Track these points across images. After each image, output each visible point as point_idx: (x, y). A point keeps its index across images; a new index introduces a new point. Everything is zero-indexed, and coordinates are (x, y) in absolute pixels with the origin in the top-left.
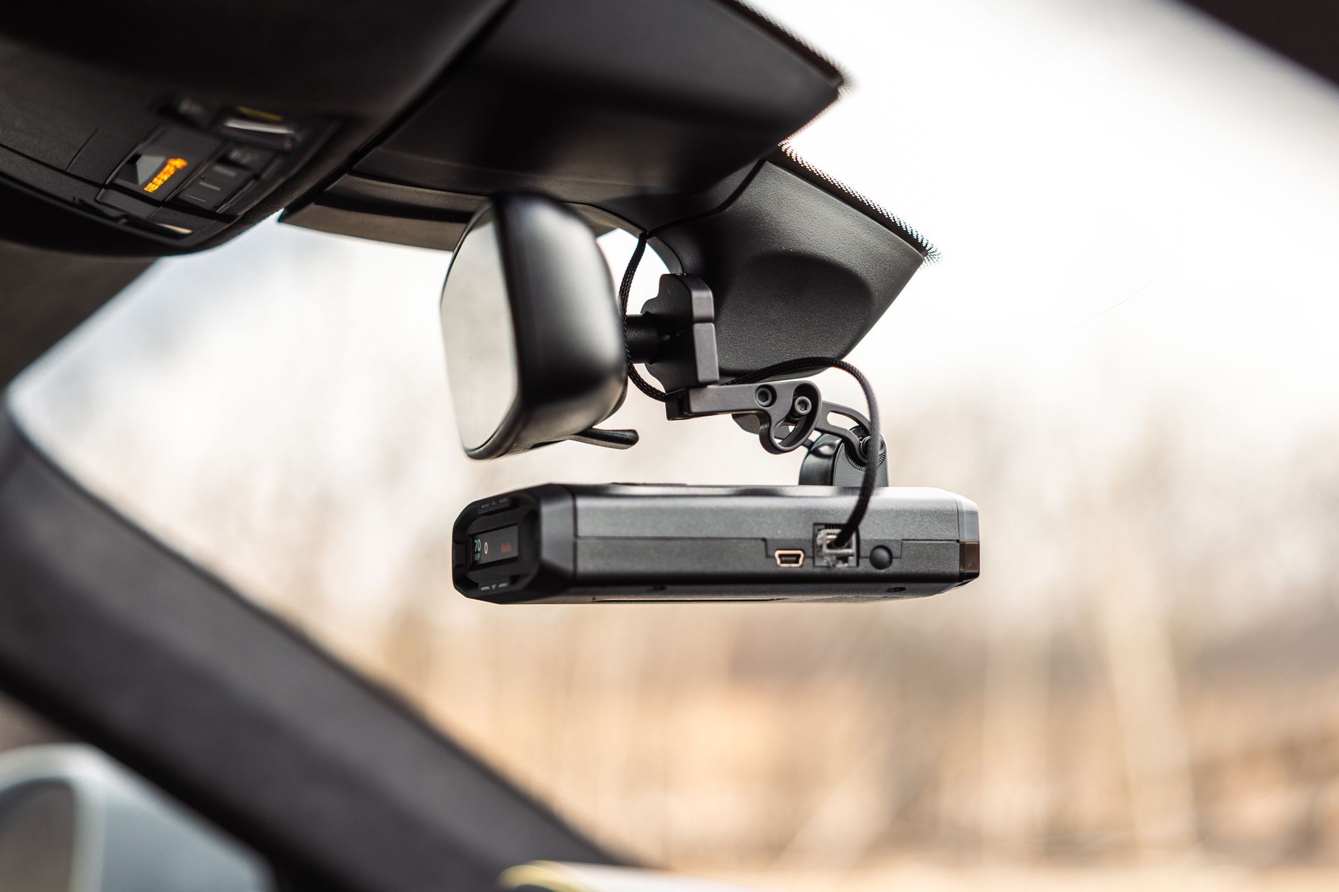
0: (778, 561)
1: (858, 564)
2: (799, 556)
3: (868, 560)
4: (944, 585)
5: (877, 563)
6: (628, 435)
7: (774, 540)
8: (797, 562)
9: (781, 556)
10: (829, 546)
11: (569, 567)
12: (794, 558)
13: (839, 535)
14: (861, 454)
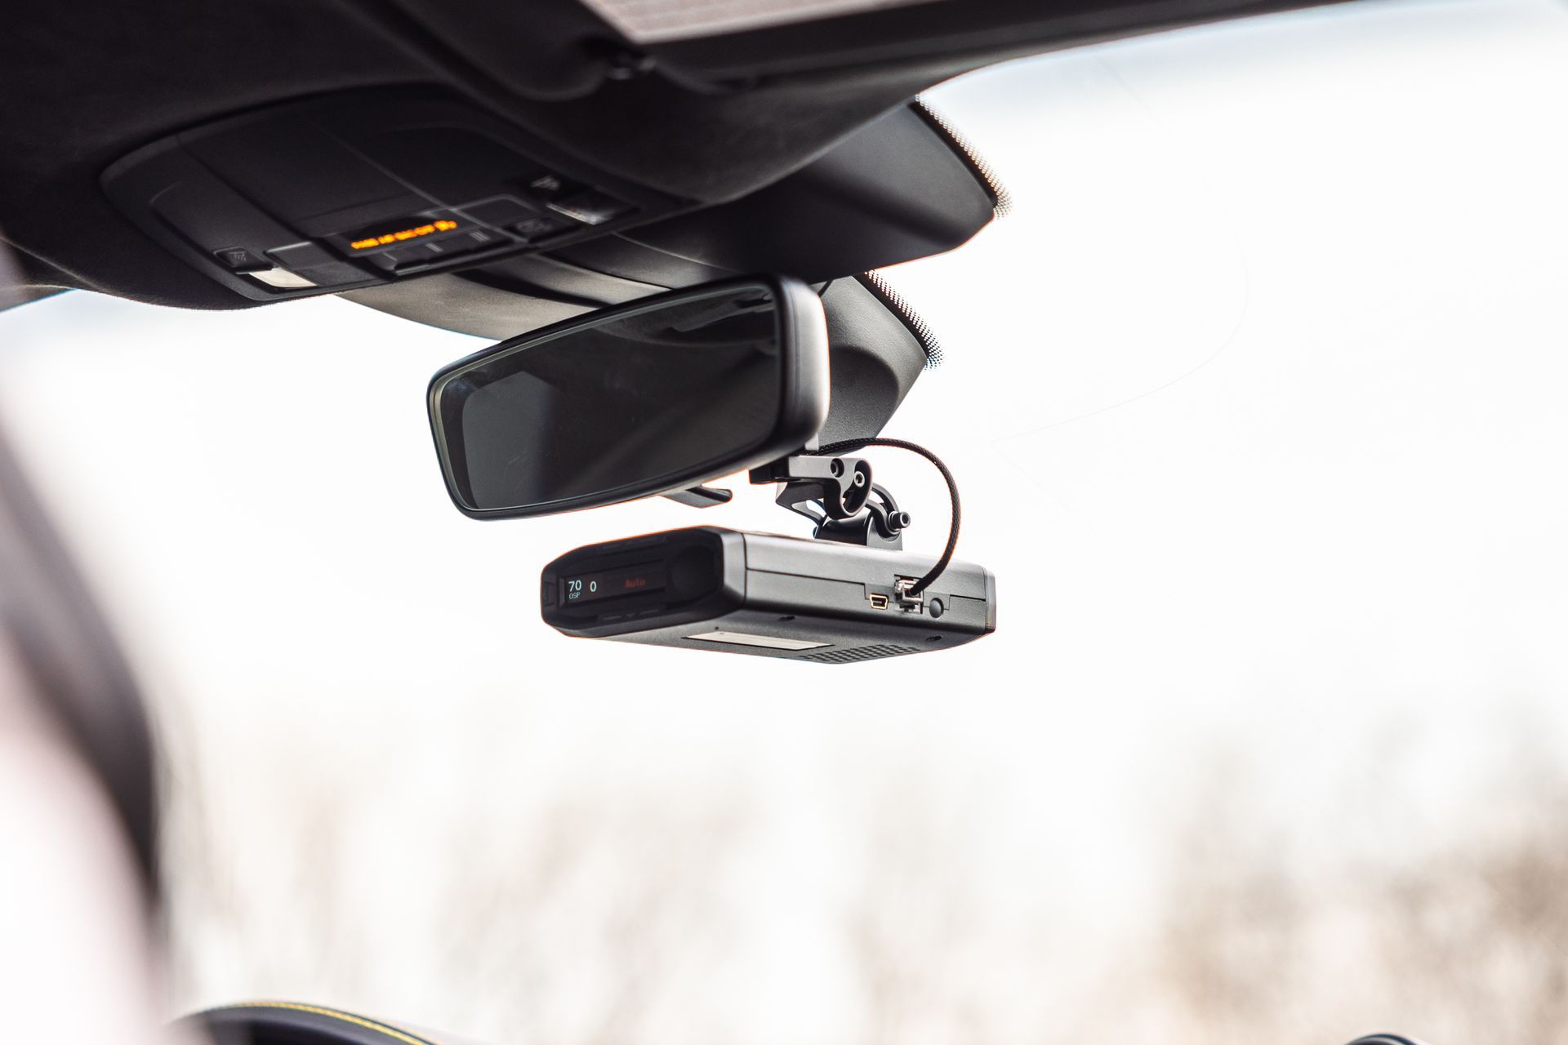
0: (872, 602)
1: (921, 612)
2: (884, 601)
3: (928, 609)
4: (971, 636)
5: (934, 614)
6: (727, 494)
7: (870, 584)
8: (883, 605)
9: (873, 599)
10: (907, 595)
11: (741, 591)
12: (881, 602)
13: (915, 586)
14: (889, 526)
